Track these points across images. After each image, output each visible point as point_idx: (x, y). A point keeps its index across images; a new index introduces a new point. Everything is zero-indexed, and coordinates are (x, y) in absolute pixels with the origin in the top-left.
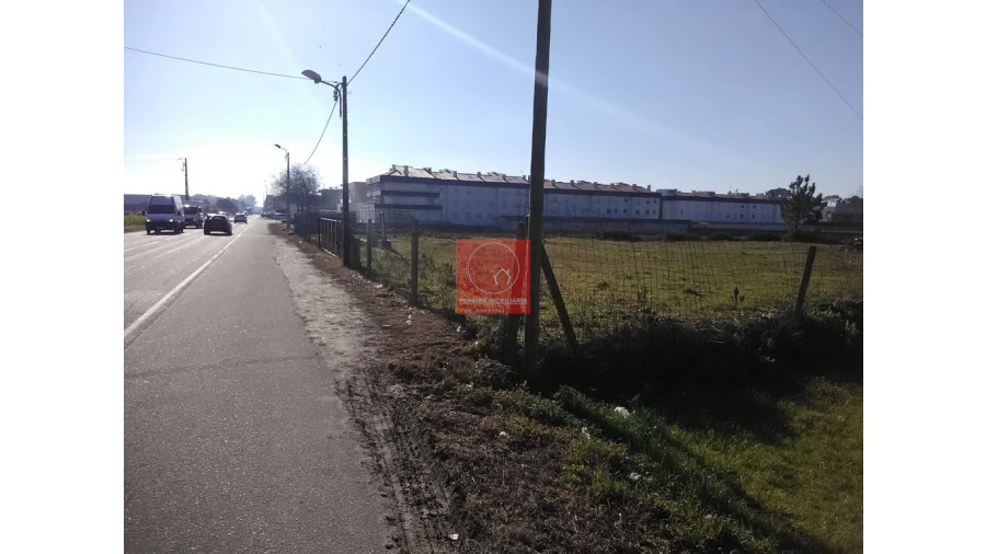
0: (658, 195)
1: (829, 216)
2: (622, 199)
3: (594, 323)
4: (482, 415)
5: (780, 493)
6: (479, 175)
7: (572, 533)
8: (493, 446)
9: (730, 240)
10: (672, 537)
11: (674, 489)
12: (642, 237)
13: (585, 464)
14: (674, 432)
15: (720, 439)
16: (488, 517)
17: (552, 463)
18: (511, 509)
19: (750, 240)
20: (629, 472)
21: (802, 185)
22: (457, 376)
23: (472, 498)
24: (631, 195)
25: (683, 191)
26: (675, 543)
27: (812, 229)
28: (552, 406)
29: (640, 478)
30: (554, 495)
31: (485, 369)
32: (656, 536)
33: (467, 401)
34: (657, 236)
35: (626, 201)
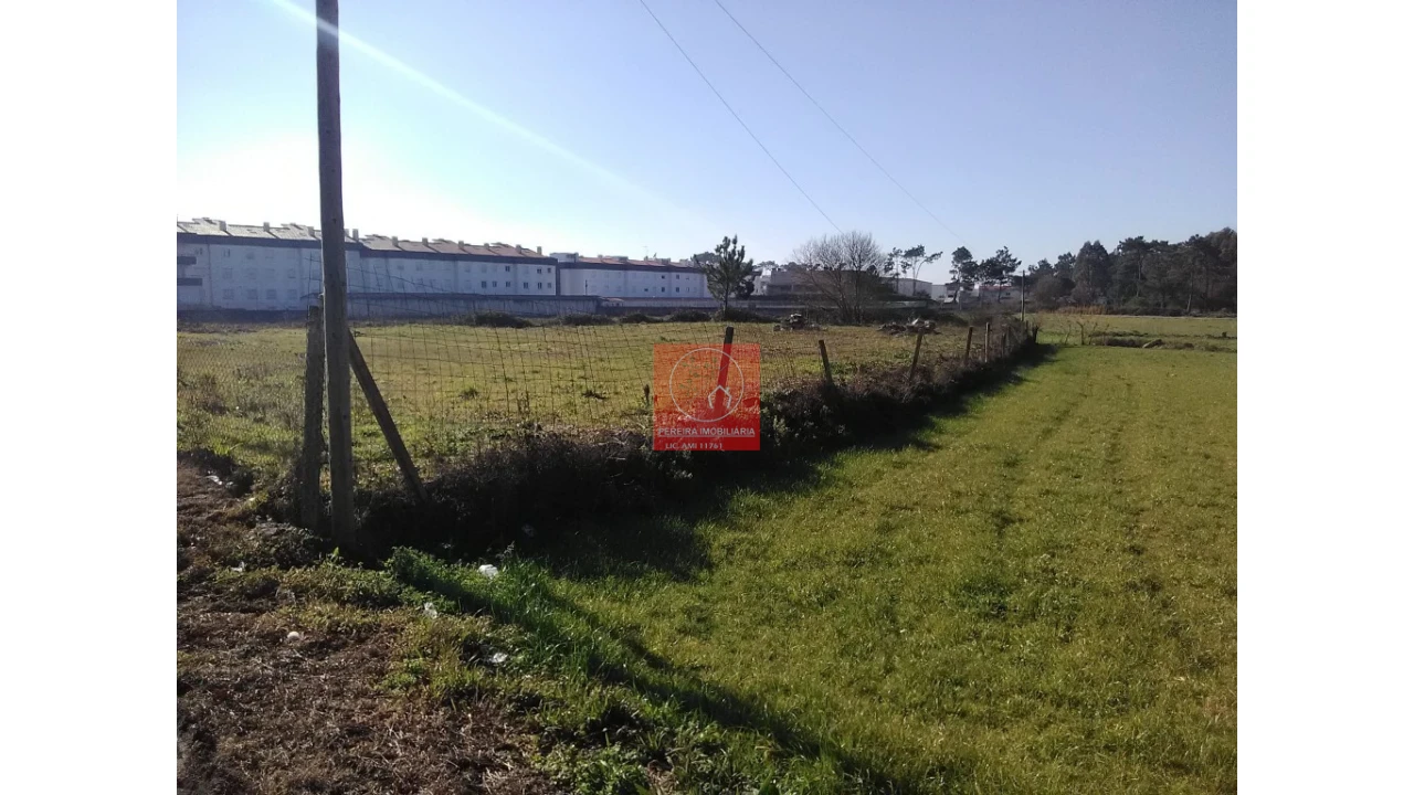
0: (551, 261)
1: (765, 287)
2: (502, 266)
3: (450, 450)
4: (259, 612)
5: (690, 642)
6: (266, 227)
7: (392, 757)
8: (274, 657)
9: (649, 321)
10: (543, 729)
11: (551, 666)
12: (531, 320)
13: (425, 655)
14: (561, 587)
15: (620, 587)
16: (254, 766)
17: (372, 664)
18: (294, 746)
19: (673, 320)
20: (492, 653)
21: (730, 249)
22: (215, 556)
23: (227, 744)
24: (513, 260)
25: (585, 256)
26: (547, 737)
27: (745, 304)
28: (381, 580)
29: (507, 659)
30: (368, 709)
31: (265, 540)
32: (520, 733)
33: (233, 594)
34: (552, 320)
35: (507, 269)
